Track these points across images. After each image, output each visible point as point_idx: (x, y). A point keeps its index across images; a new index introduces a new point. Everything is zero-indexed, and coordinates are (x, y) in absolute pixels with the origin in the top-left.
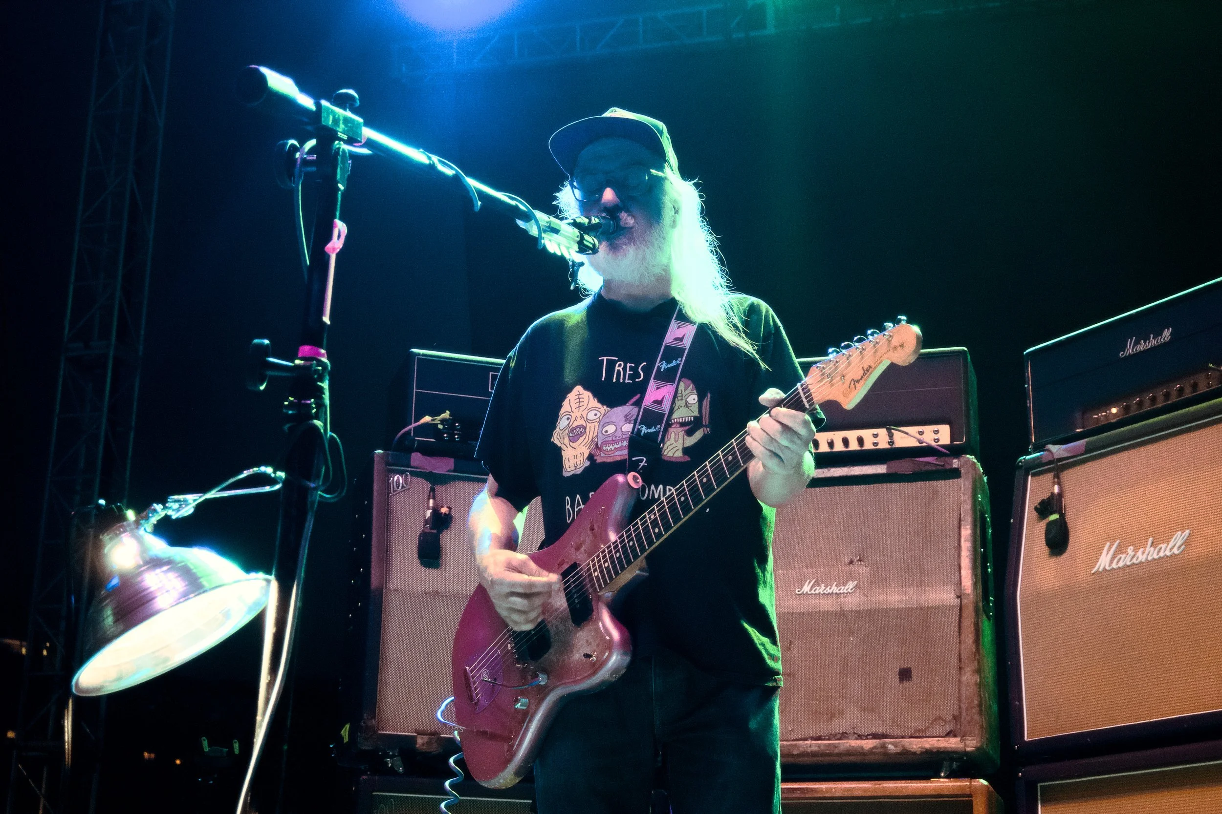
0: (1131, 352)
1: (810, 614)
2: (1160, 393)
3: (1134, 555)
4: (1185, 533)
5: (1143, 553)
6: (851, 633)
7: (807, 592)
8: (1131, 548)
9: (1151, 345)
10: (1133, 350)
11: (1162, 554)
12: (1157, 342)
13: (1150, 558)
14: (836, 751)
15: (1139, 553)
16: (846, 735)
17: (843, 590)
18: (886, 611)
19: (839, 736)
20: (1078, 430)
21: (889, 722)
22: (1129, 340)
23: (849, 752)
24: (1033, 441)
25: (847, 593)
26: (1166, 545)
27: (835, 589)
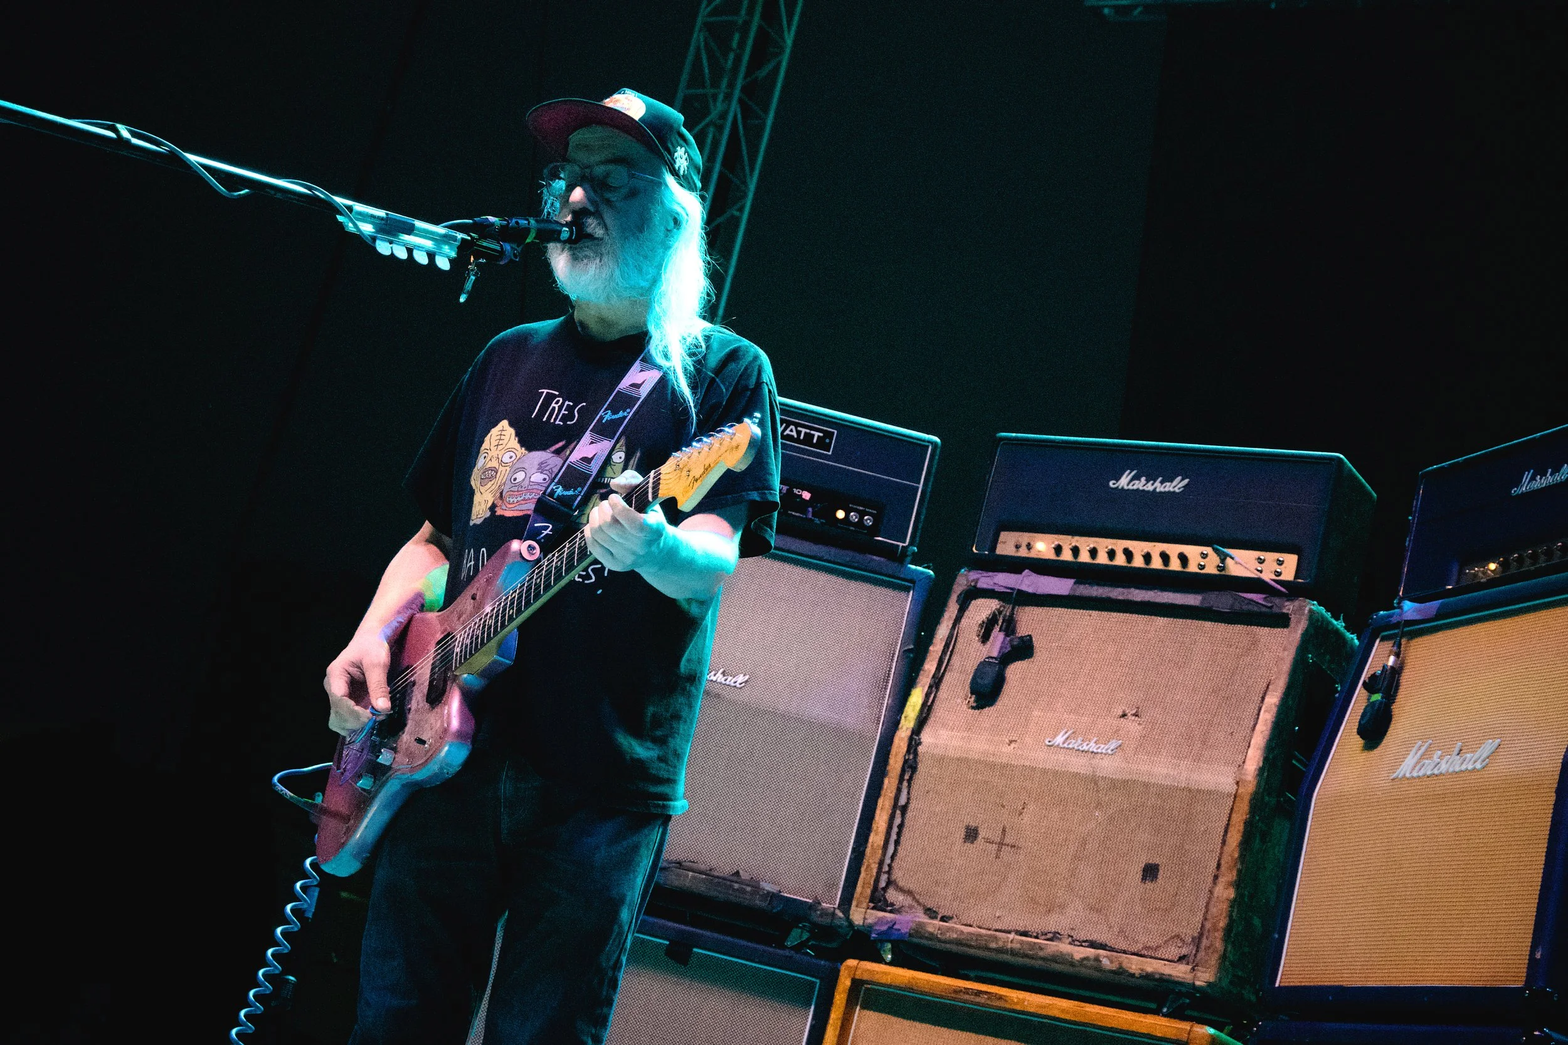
1: (1056, 773)
6: (1099, 805)
7: (1059, 745)
9: (1546, 483)
10: (1526, 488)
12: (1553, 480)
14: (1041, 954)
16: (1060, 937)
17: (1102, 749)
18: (1146, 785)
19: (1049, 936)
20: (1448, 587)
21: (1116, 929)
23: (1056, 958)
24: (1401, 593)
25: (1105, 754)
27: (1093, 747)
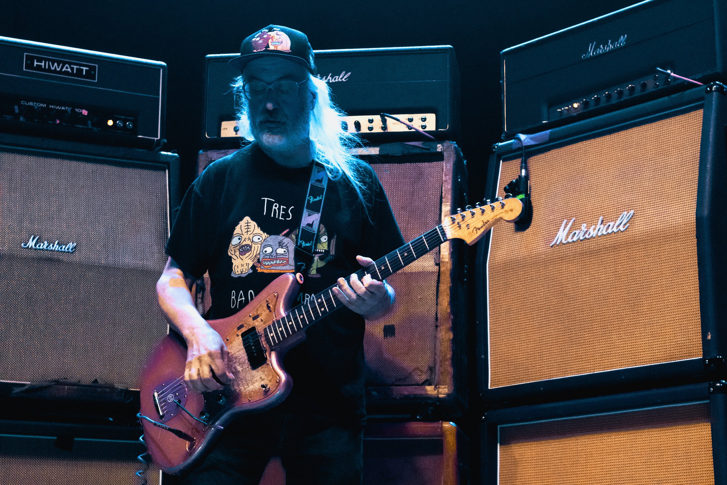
0: (591, 55)
2: (615, 92)
3: (587, 231)
4: (629, 213)
5: (594, 229)
8: (585, 225)
9: (609, 49)
10: (593, 54)
11: (610, 231)
12: (614, 47)
13: (599, 234)
15: (591, 230)
20: (544, 122)
22: (591, 44)
24: (506, 130)
26: (613, 223)
